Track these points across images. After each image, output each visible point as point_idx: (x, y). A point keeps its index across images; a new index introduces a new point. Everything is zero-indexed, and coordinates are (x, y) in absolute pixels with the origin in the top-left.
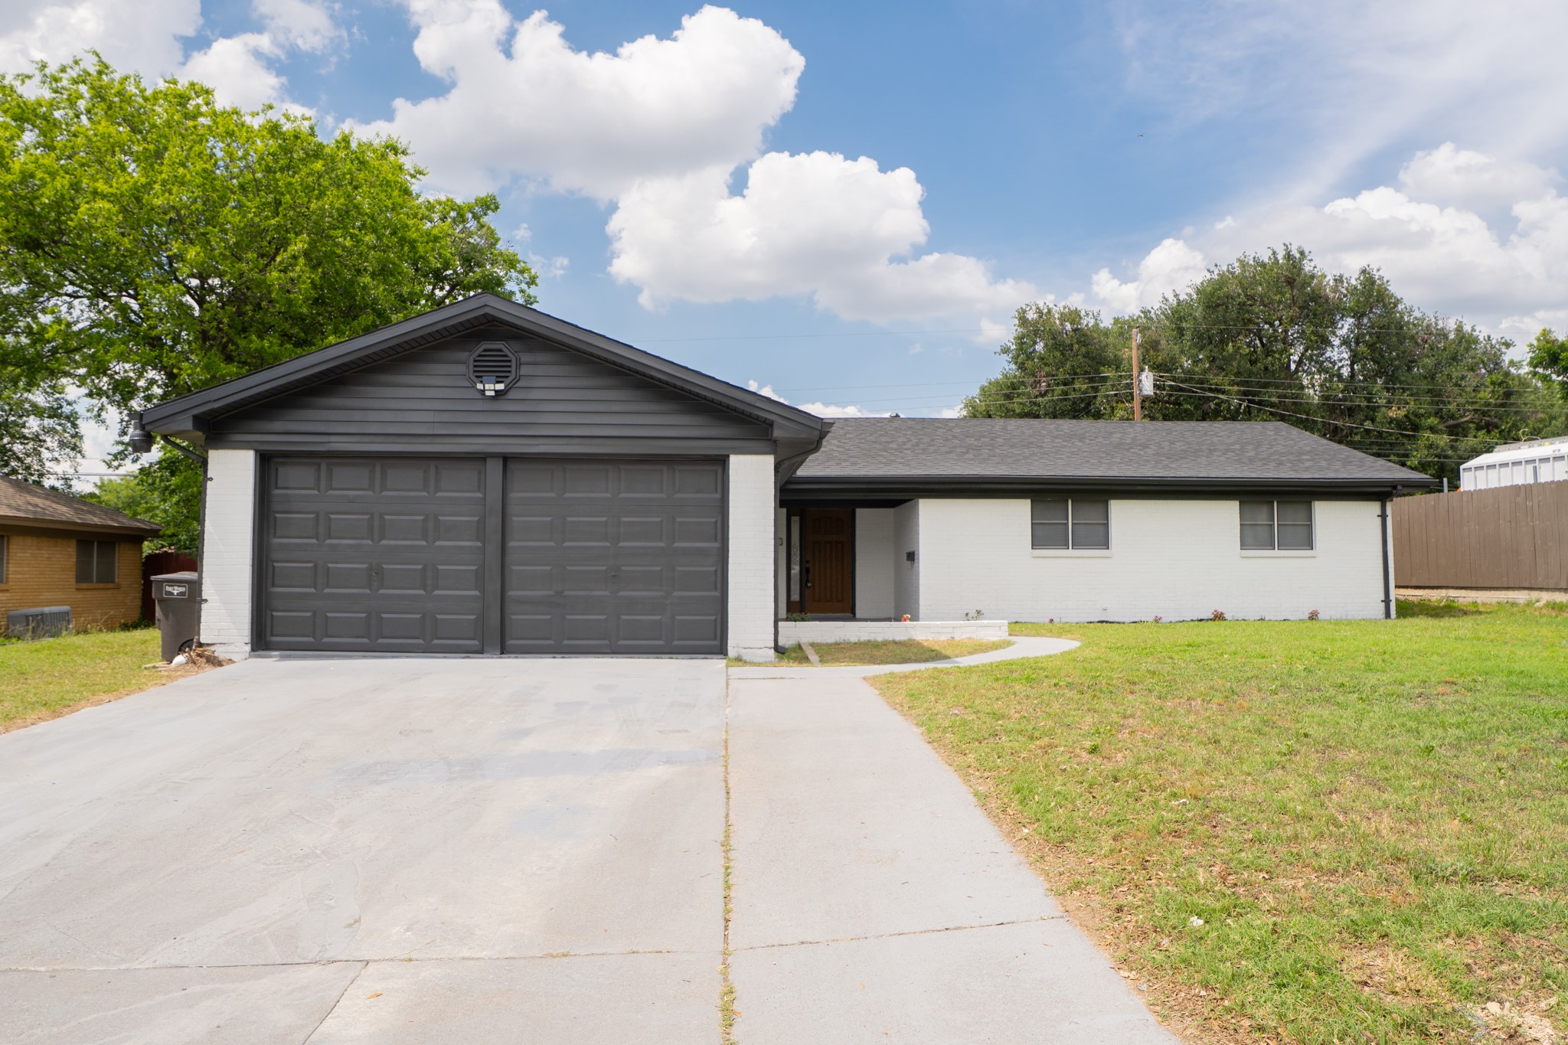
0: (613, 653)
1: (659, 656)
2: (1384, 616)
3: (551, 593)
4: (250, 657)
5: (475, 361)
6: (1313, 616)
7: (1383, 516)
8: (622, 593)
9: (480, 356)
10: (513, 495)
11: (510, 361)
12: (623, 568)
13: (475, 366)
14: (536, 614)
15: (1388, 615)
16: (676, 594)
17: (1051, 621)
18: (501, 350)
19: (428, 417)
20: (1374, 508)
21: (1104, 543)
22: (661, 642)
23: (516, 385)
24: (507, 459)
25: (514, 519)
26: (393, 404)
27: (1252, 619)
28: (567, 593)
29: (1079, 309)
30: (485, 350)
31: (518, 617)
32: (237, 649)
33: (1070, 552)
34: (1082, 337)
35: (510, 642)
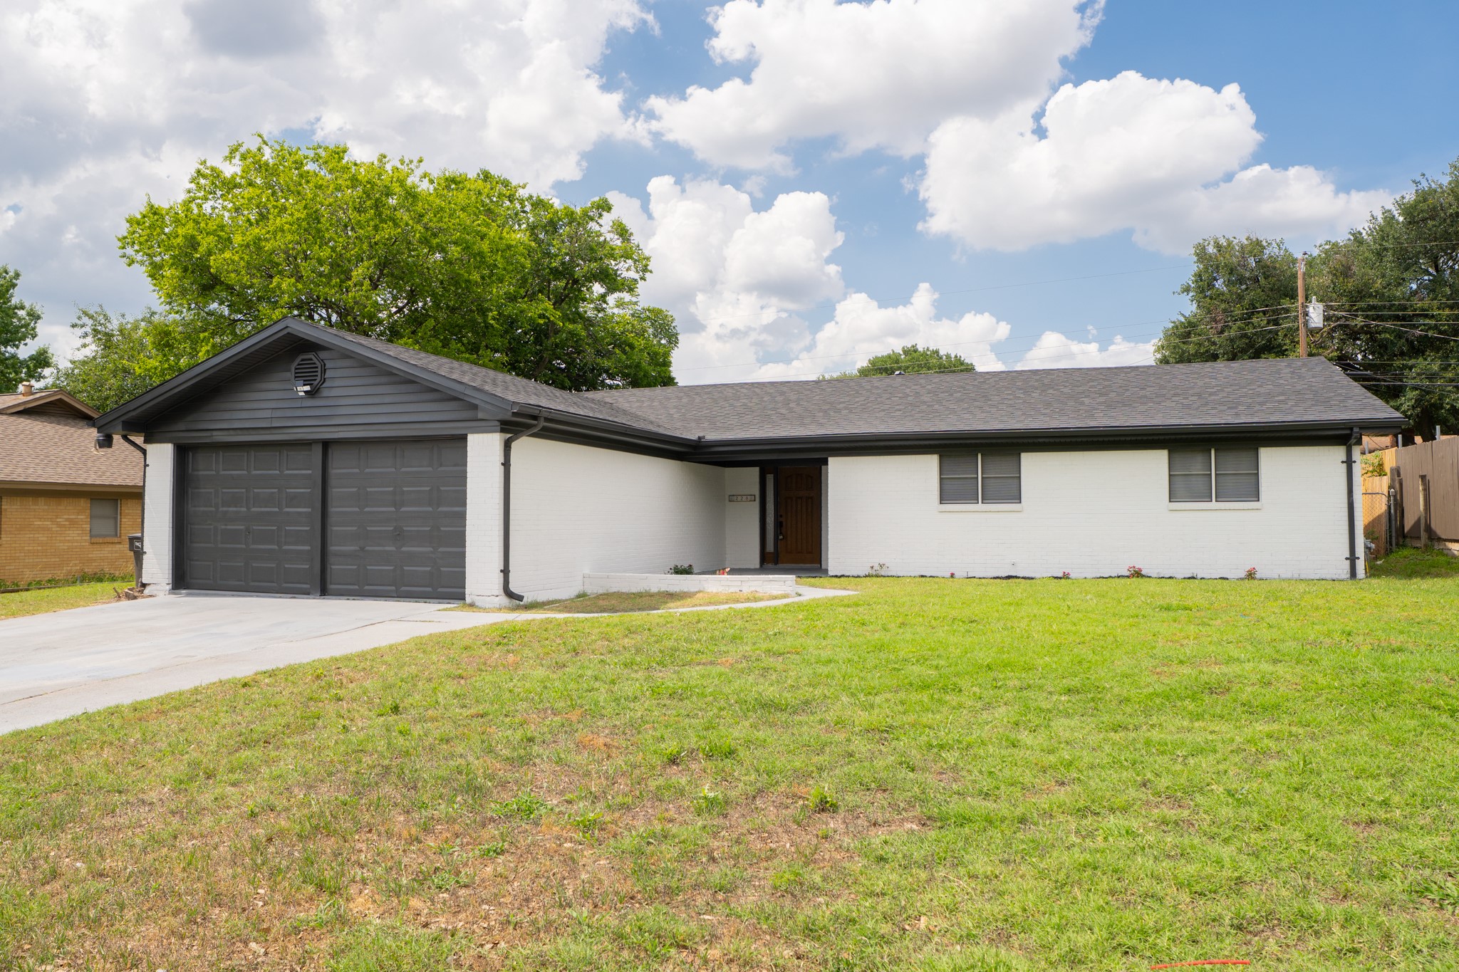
0: (398, 597)
1: (428, 600)
2: (1349, 576)
3: (357, 548)
4: (169, 594)
5: (296, 369)
6: (1251, 575)
7: (1349, 463)
8: (404, 549)
9: (299, 365)
10: (334, 471)
11: (317, 367)
12: (405, 529)
13: (296, 373)
14: (347, 565)
15: (1353, 574)
16: (441, 549)
17: (952, 575)
18: (311, 360)
19: (267, 414)
20: (1338, 453)
21: (1015, 496)
22: (429, 589)
23: (323, 386)
24: (326, 445)
25: (334, 490)
26: (255, 405)
27: (1180, 576)
28: (367, 548)
29: (1260, 239)
30: (302, 360)
31: (335, 567)
32: (162, 588)
33: (980, 506)
34: (1267, 269)
35: (331, 587)
